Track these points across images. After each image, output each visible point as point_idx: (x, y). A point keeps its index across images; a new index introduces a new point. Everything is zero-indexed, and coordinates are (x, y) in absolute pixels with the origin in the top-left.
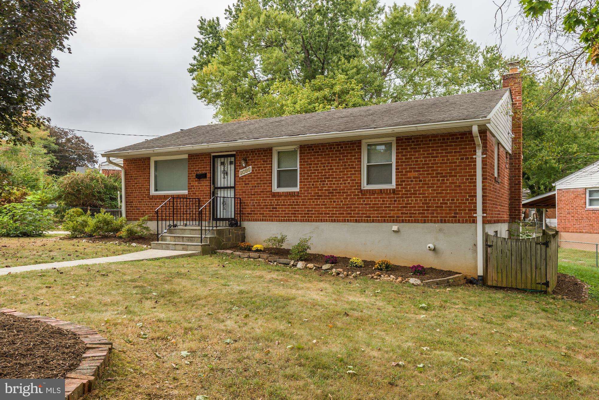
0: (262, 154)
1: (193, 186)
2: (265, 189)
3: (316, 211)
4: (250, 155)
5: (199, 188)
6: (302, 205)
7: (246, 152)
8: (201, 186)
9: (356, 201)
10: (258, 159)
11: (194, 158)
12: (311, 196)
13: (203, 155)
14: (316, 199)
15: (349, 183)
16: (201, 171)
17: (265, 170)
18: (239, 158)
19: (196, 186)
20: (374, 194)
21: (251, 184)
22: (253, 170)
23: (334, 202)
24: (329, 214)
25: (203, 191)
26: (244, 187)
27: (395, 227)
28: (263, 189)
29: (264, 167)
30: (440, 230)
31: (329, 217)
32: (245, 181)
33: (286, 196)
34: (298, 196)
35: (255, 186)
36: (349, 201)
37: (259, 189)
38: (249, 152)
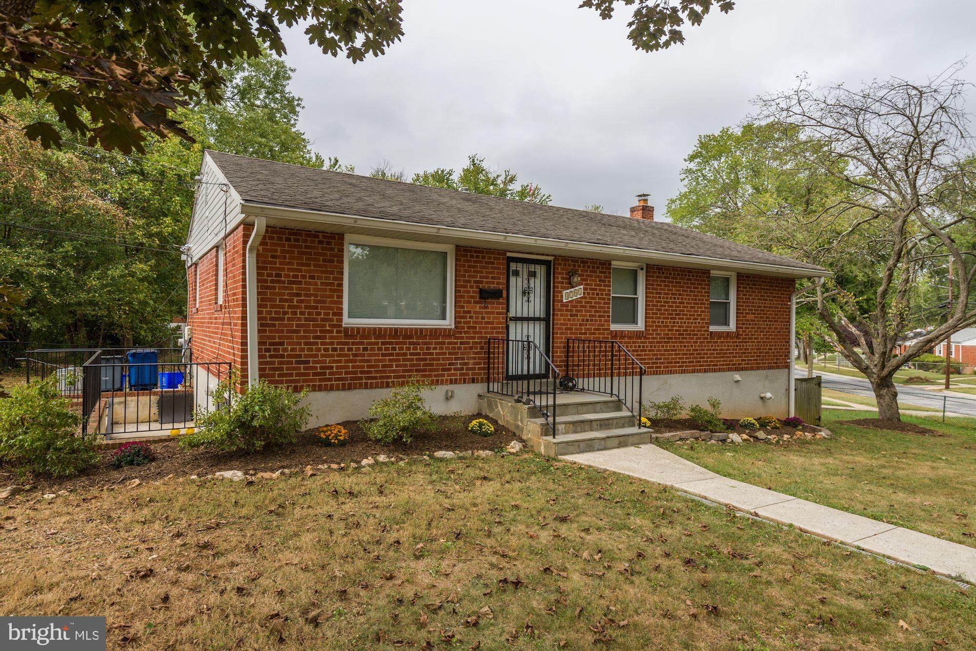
0: (598, 268)
1: (469, 312)
2: (603, 325)
3: (665, 359)
4: (579, 266)
5: (483, 318)
6: (649, 351)
7: (573, 261)
8: (487, 313)
9: (705, 346)
10: (591, 276)
11: (472, 256)
12: (660, 338)
13: (493, 253)
14: (665, 342)
15: (699, 323)
16: (487, 283)
17: (602, 294)
18: (562, 269)
19: (476, 313)
20: (720, 338)
21: (581, 316)
22: (584, 293)
23: (685, 346)
24: (678, 362)
25: (492, 323)
26: (569, 320)
27: (737, 377)
28: (599, 325)
29: (600, 290)
30: (767, 377)
31: (679, 367)
32: (571, 311)
33: (629, 338)
34: (645, 338)
35: (587, 320)
36: (699, 346)
37: (593, 325)
38: (577, 262)
